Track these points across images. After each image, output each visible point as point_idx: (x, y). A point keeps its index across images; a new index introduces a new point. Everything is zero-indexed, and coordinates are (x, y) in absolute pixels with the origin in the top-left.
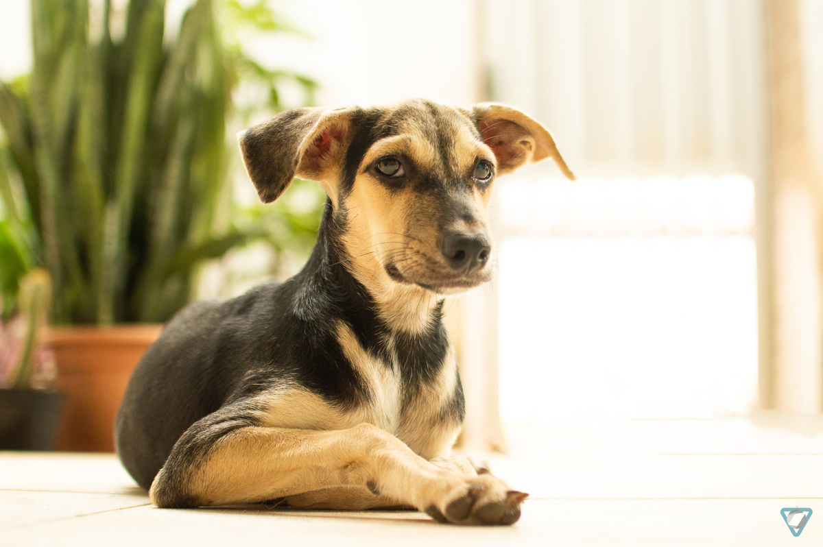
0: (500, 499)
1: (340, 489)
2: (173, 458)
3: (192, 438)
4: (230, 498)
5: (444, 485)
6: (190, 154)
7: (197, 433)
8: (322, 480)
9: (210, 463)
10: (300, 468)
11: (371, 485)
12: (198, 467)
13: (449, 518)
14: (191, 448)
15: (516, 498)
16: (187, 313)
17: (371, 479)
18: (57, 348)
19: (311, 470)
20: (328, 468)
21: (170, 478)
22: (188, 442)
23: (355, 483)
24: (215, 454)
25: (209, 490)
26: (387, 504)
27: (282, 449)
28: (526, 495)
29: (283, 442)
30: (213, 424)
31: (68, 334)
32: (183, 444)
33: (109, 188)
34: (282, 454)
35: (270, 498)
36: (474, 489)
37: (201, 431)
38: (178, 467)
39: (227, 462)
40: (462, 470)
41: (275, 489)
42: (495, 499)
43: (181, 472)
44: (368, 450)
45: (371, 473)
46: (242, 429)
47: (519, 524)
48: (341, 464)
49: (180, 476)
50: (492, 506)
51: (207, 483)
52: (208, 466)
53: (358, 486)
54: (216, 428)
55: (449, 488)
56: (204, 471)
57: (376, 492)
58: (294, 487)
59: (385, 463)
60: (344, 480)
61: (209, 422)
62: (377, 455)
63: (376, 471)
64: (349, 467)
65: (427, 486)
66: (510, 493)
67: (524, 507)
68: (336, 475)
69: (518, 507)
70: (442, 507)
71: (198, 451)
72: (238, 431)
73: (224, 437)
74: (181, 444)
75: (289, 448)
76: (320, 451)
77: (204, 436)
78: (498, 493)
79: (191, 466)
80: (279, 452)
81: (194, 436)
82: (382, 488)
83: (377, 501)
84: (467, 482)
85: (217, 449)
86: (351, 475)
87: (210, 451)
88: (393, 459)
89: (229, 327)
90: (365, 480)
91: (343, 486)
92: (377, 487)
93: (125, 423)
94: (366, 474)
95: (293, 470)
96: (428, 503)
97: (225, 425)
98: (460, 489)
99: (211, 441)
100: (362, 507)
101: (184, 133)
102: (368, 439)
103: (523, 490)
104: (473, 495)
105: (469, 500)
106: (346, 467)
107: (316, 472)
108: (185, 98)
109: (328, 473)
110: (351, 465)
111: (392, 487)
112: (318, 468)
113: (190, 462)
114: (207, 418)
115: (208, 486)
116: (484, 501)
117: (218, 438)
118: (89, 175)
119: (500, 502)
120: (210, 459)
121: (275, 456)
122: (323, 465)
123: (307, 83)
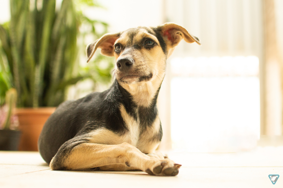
0: (172, 166)
1: (116, 164)
2: (58, 154)
3: (65, 147)
4: (78, 168)
5: (153, 162)
6: (65, 48)
7: (67, 145)
8: (110, 161)
9: (71, 155)
10: (102, 157)
11: (127, 163)
12: (67, 157)
13: (154, 173)
14: (65, 150)
15: (177, 166)
16: (64, 104)
17: (127, 161)
19: (106, 158)
20: (112, 157)
22: (64, 148)
23: (121, 162)
24: (73, 152)
25: (71, 165)
27: (96, 150)
28: (181, 165)
29: (97, 148)
30: (72, 142)
31: (23, 111)
32: (62, 149)
33: (37, 60)
34: (96, 152)
35: (92, 168)
36: (163, 163)
37: (68, 144)
38: (60, 157)
39: (77, 155)
40: (160, 157)
41: (93, 164)
42: (170, 166)
43: (61, 159)
44: (126, 151)
45: (127, 159)
46: (82, 144)
47: (178, 175)
48: (117, 156)
49: (61, 160)
50: (169, 169)
51: (70, 162)
52: (71, 157)
53: (122, 164)
54: (73, 143)
55: (154, 163)
56: (69, 158)
58: (100, 164)
59: (132, 155)
60: (118, 162)
61: (71, 142)
62: (129, 153)
63: (129, 158)
64: (119, 157)
65: (146, 163)
66: (175, 165)
67: (180, 170)
68: (115, 160)
69: (178, 169)
70: (152, 169)
71: (67, 152)
72: (81, 144)
73: (76, 146)
74: (61, 149)
75: (99, 150)
76: (109, 151)
77: (69, 146)
78: (171, 164)
79: (65, 156)
80: (95, 152)
81: (66, 146)
82: (131, 164)
84: (160, 161)
85: (74, 150)
86: (120, 160)
87: (71, 151)
88: (135, 154)
90: (125, 161)
91: (117, 164)
92: (129, 164)
93: (42, 142)
94: (125, 159)
95: (100, 158)
96: (147, 168)
97: (77, 142)
98: (158, 163)
99: (72, 148)
101: (62, 41)
102: (126, 147)
104: (162, 165)
105: (161, 167)
106: (118, 157)
107: (108, 159)
108: (63, 29)
109: (112, 159)
110: (120, 156)
111: (134, 164)
112: (109, 157)
113: (64, 155)
114: (70, 140)
115: (70, 163)
116: (166, 167)
117: (74, 147)
118: (30, 56)
119: (172, 167)
120: (71, 154)
121: (94, 153)
122: (110, 156)
123: (105, 25)
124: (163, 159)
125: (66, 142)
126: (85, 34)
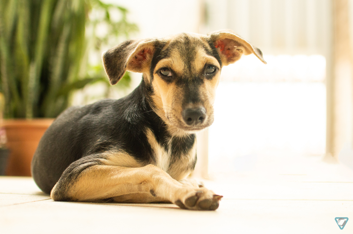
0: (210, 198)
1: (138, 194)
2: (63, 179)
3: (72, 170)
4: (86, 198)
5: (185, 191)
6: (69, 41)
7: (74, 168)
8: (130, 189)
9: (78, 182)
10: (120, 184)
11: (152, 191)
12: (73, 184)
13: (186, 206)
14: (71, 175)
15: (217, 198)
17: (152, 189)
18: (7, 129)
19: (125, 185)
20: (133, 184)
21: (60, 187)
22: (70, 172)
23: (145, 190)
24: (80, 178)
25: (77, 194)
26: (158, 200)
27: (112, 175)
28: (222, 197)
29: (112, 173)
31: (12, 123)
33: (31, 56)
34: (112, 177)
35: (105, 198)
36: (198, 193)
37: (76, 167)
38: (64, 183)
39: (86, 182)
40: (193, 185)
41: (108, 193)
42: (208, 197)
43: (65, 186)
44: (151, 176)
45: (152, 186)
47: (217, 210)
48: (139, 182)
49: (65, 188)
50: (206, 201)
51: (76, 191)
52: (77, 184)
53: (146, 192)
54: (82, 166)
55: (187, 192)
56: (75, 186)
57: (154, 195)
58: (117, 193)
59: (158, 181)
60: (140, 189)
61: (80, 163)
62: (156, 178)
63: (155, 184)
64: (143, 183)
65: (177, 192)
66: (215, 196)
67: (221, 202)
68: (136, 187)
69: (218, 202)
70: (183, 201)
71: (74, 177)
73: (84, 170)
74: (67, 173)
75: (115, 175)
76: (130, 176)
77: (76, 170)
78: (209, 196)
79: (70, 183)
80: (110, 177)
81: (73, 169)
82: (157, 193)
83: (154, 199)
84: (195, 190)
85: (81, 176)
86: (143, 187)
87: (78, 177)
88: (163, 180)
89: (88, 119)
90: (150, 189)
91: (139, 192)
92: (154, 193)
94: (150, 186)
95: (117, 184)
96: (177, 199)
97: (86, 165)
98: (192, 193)
99: (79, 172)
100: (147, 202)
101: (66, 31)
102: (152, 171)
103: (220, 195)
104: (198, 195)
105: (196, 198)
106: (141, 183)
107: (127, 186)
108: (67, 15)
109: (132, 186)
110: (144, 182)
111: (162, 192)
112: (128, 184)
113: (69, 182)
114: (79, 160)
115: (77, 193)
116: (202, 198)
117: (82, 171)
118: (22, 50)
119: (210, 199)
120: (78, 180)
121: (109, 178)
122: (131, 182)
123: (123, 10)
124: (198, 188)
125: (73, 163)
126: (96, 23)
